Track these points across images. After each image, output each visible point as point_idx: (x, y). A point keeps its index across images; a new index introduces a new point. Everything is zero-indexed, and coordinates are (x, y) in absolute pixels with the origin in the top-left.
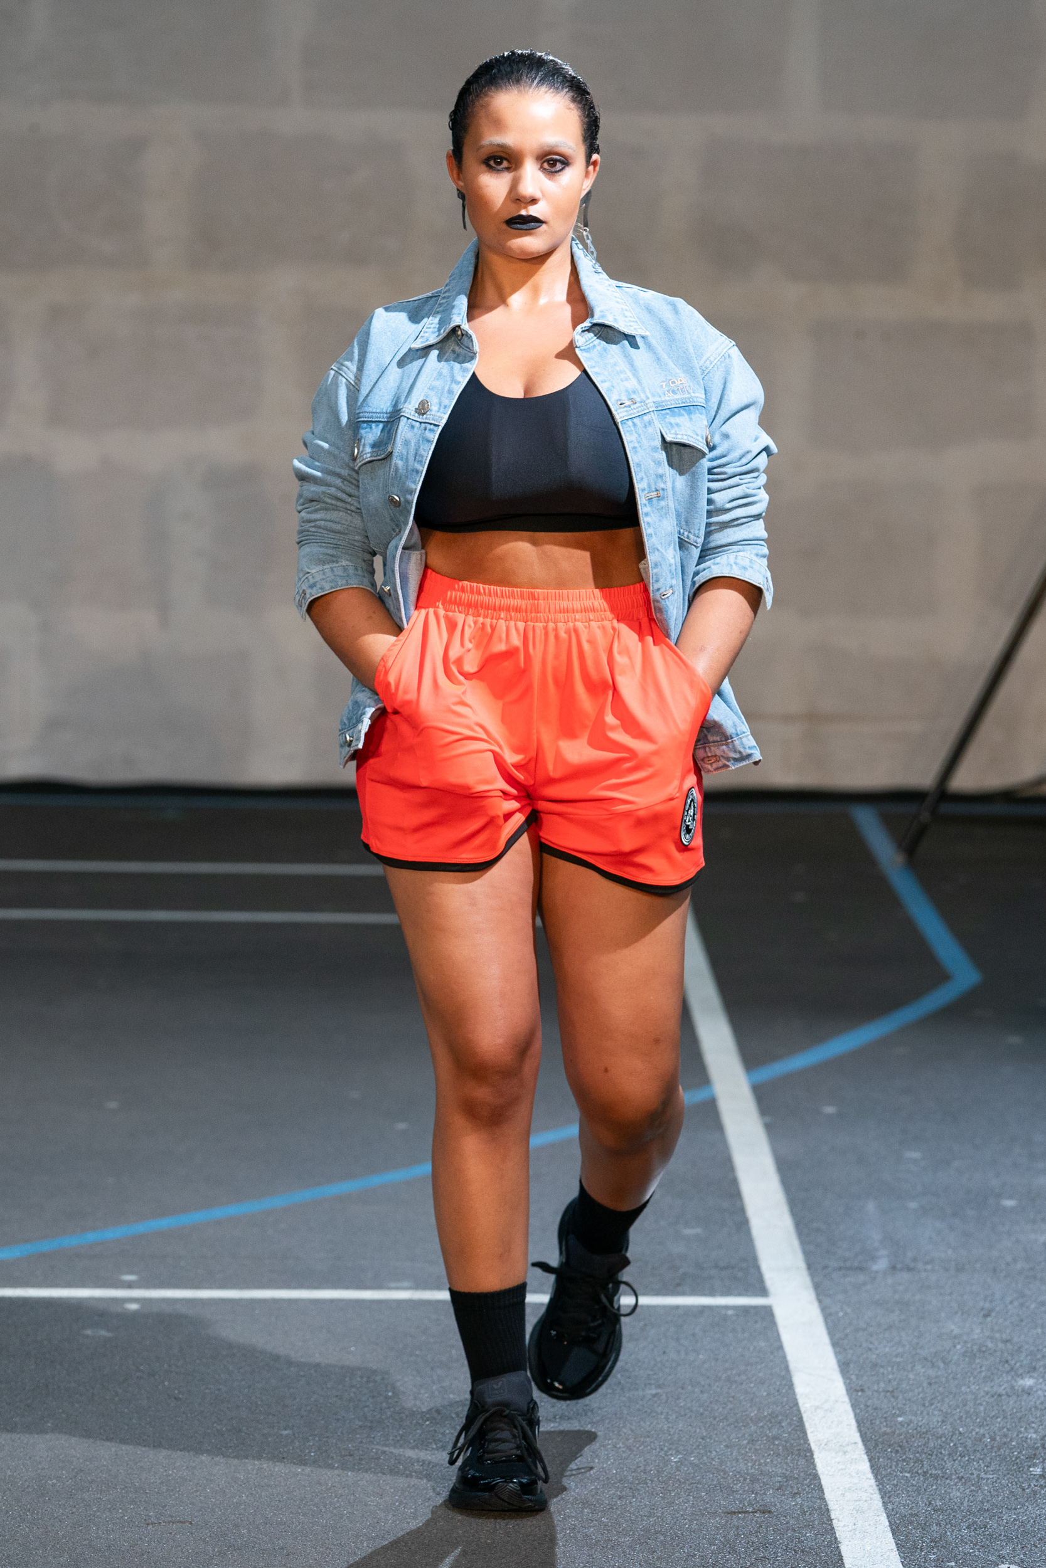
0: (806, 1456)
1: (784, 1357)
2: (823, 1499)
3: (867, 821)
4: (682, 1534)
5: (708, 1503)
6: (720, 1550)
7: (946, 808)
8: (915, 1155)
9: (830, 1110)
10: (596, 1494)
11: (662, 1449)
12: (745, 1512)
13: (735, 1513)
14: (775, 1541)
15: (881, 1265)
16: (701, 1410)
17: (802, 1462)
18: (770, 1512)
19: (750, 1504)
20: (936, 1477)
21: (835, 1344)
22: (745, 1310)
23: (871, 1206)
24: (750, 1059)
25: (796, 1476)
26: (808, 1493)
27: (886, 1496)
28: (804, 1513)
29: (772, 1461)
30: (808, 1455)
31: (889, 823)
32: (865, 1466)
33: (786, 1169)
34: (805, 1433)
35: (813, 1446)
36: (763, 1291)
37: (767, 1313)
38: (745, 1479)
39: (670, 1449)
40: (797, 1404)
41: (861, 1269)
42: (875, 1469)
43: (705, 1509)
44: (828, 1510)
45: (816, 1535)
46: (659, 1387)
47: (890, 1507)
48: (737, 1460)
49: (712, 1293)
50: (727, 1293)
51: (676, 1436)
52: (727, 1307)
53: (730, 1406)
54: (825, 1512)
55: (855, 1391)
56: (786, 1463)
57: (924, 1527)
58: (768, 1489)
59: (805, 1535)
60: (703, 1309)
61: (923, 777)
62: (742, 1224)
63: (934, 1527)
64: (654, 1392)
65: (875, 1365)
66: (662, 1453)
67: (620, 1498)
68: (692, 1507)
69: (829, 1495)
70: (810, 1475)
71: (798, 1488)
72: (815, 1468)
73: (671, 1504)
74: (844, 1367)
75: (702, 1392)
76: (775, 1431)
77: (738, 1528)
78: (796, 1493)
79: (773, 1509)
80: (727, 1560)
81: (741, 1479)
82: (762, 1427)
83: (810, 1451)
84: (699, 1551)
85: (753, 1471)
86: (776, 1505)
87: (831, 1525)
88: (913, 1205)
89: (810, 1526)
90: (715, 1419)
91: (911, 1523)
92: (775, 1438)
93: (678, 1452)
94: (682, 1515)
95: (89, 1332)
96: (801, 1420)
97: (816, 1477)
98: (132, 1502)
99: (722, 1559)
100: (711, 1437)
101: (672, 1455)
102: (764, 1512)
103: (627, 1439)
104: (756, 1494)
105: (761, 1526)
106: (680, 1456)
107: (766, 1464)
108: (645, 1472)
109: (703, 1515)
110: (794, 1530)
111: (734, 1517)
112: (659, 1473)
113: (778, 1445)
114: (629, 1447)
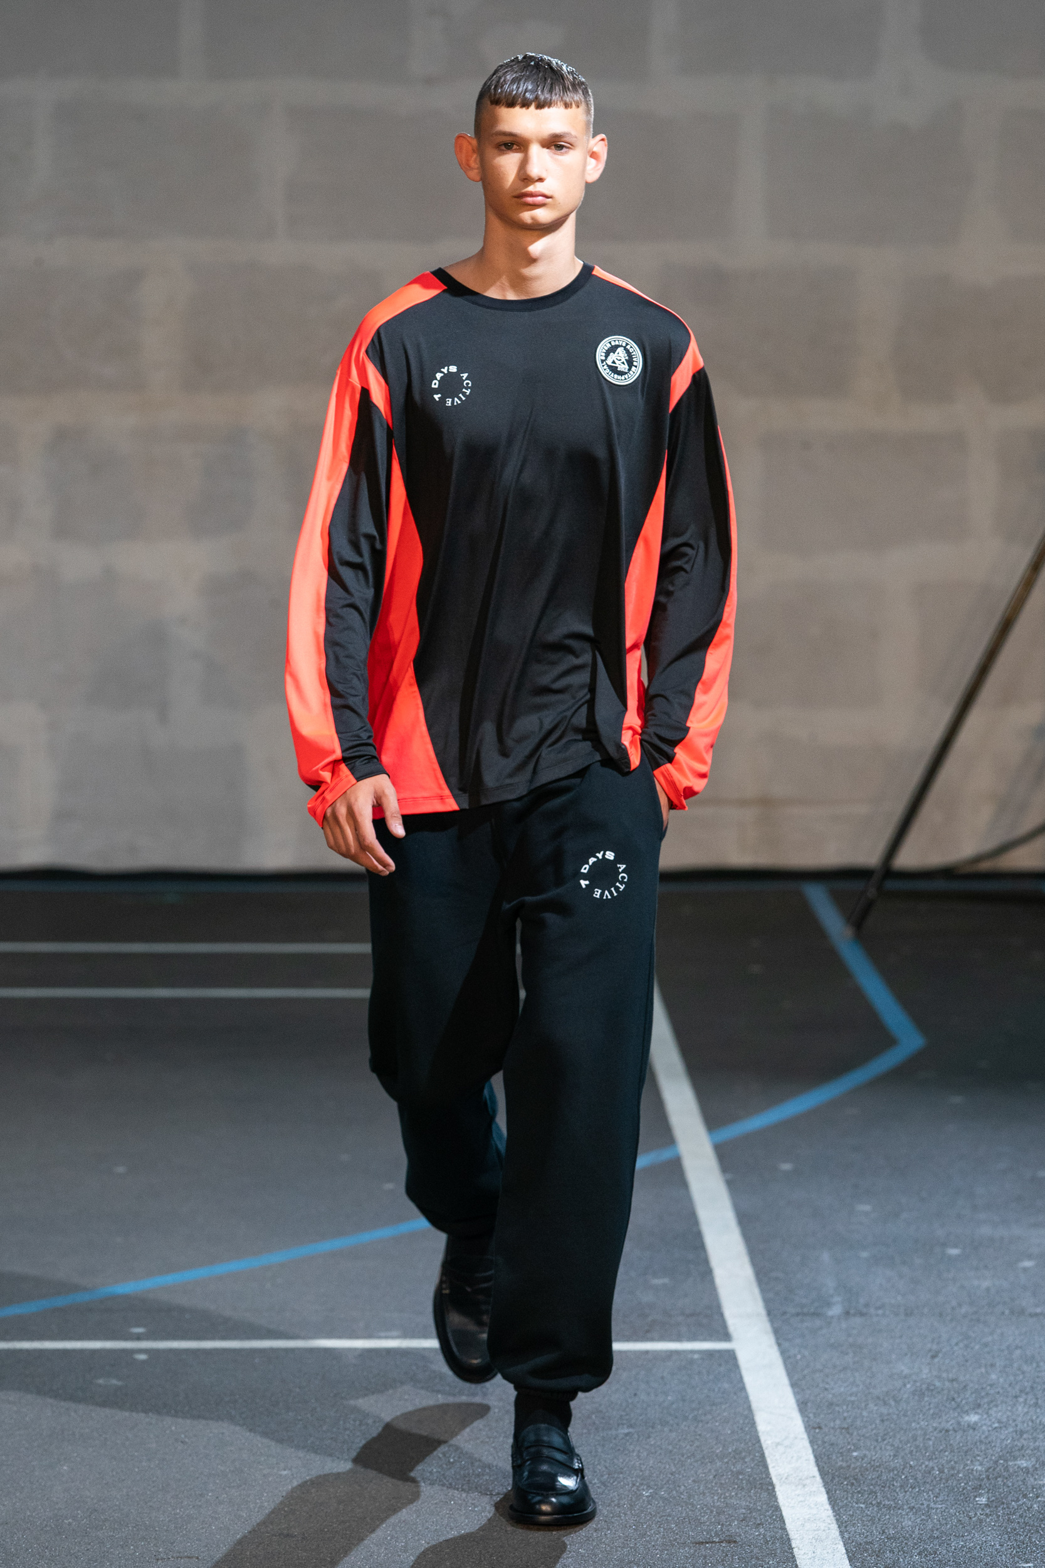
0: (768, 1489)
1: (747, 1397)
2: (784, 1529)
3: (818, 897)
4: (654, 1563)
5: (677, 1534)
7: (891, 885)
8: (867, 1208)
9: (786, 1167)
11: (634, 1485)
12: (712, 1542)
13: (702, 1543)
15: (836, 1310)
16: (670, 1448)
17: (764, 1495)
18: (735, 1542)
19: (717, 1535)
20: (889, 1508)
21: (794, 1385)
22: (710, 1354)
23: (826, 1257)
24: (712, 1120)
25: (759, 1508)
26: (770, 1524)
27: (843, 1526)
28: (767, 1542)
29: (736, 1494)
30: (768, 1487)
31: (838, 899)
32: (823, 1498)
33: (745, 1220)
34: (766, 1467)
35: (775, 1480)
36: (726, 1336)
37: (730, 1358)
38: (712, 1512)
39: (642, 1484)
40: (759, 1441)
41: (816, 1314)
42: (833, 1500)
43: (675, 1540)
44: (789, 1540)
45: (778, 1562)
46: (631, 1426)
47: (846, 1536)
48: (704, 1494)
49: (679, 1338)
50: (693, 1338)
51: (647, 1473)
52: (693, 1352)
53: (697, 1443)
54: (786, 1541)
55: (813, 1429)
56: (750, 1496)
57: (879, 1554)
58: (733, 1521)
59: (768, 1563)
60: (671, 1354)
61: (869, 855)
62: (707, 1273)
63: (888, 1554)
64: (626, 1431)
65: (831, 1404)
66: (634, 1488)
68: (663, 1537)
69: (789, 1526)
70: (772, 1507)
71: (761, 1520)
72: (776, 1499)
73: (644, 1535)
74: (803, 1406)
75: (671, 1431)
76: (739, 1467)
77: (705, 1557)
78: (759, 1524)
79: (738, 1539)
81: (708, 1511)
82: (727, 1463)
83: (772, 1484)
85: (719, 1503)
86: (741, 1535)
87: (792, 1553)
88: (864, 1254)
89: (773, 1554)
90: (683, 1455)
91: (866, 1550)
92: (739, 1473)
93: (649, 1487)
94: (654, 1546)
95: (101, 1381)
96: (763, 1456)
97: (778, 1509)
98: (143, 1538)
100: (679, 1473)
101: (643, 1490)
102: (729, 1542)
103: (602, 1476)
104: (722, 1525)
105: (727, 1555)
106: (651, 1491)
107: (731, 1497)
108: (618, 1505)
109: (673, 1545)
110: (757, 1559)
111: (702, 1546)
112: (632, 1506)
113: (742, 1479)
114: (603, 1484)
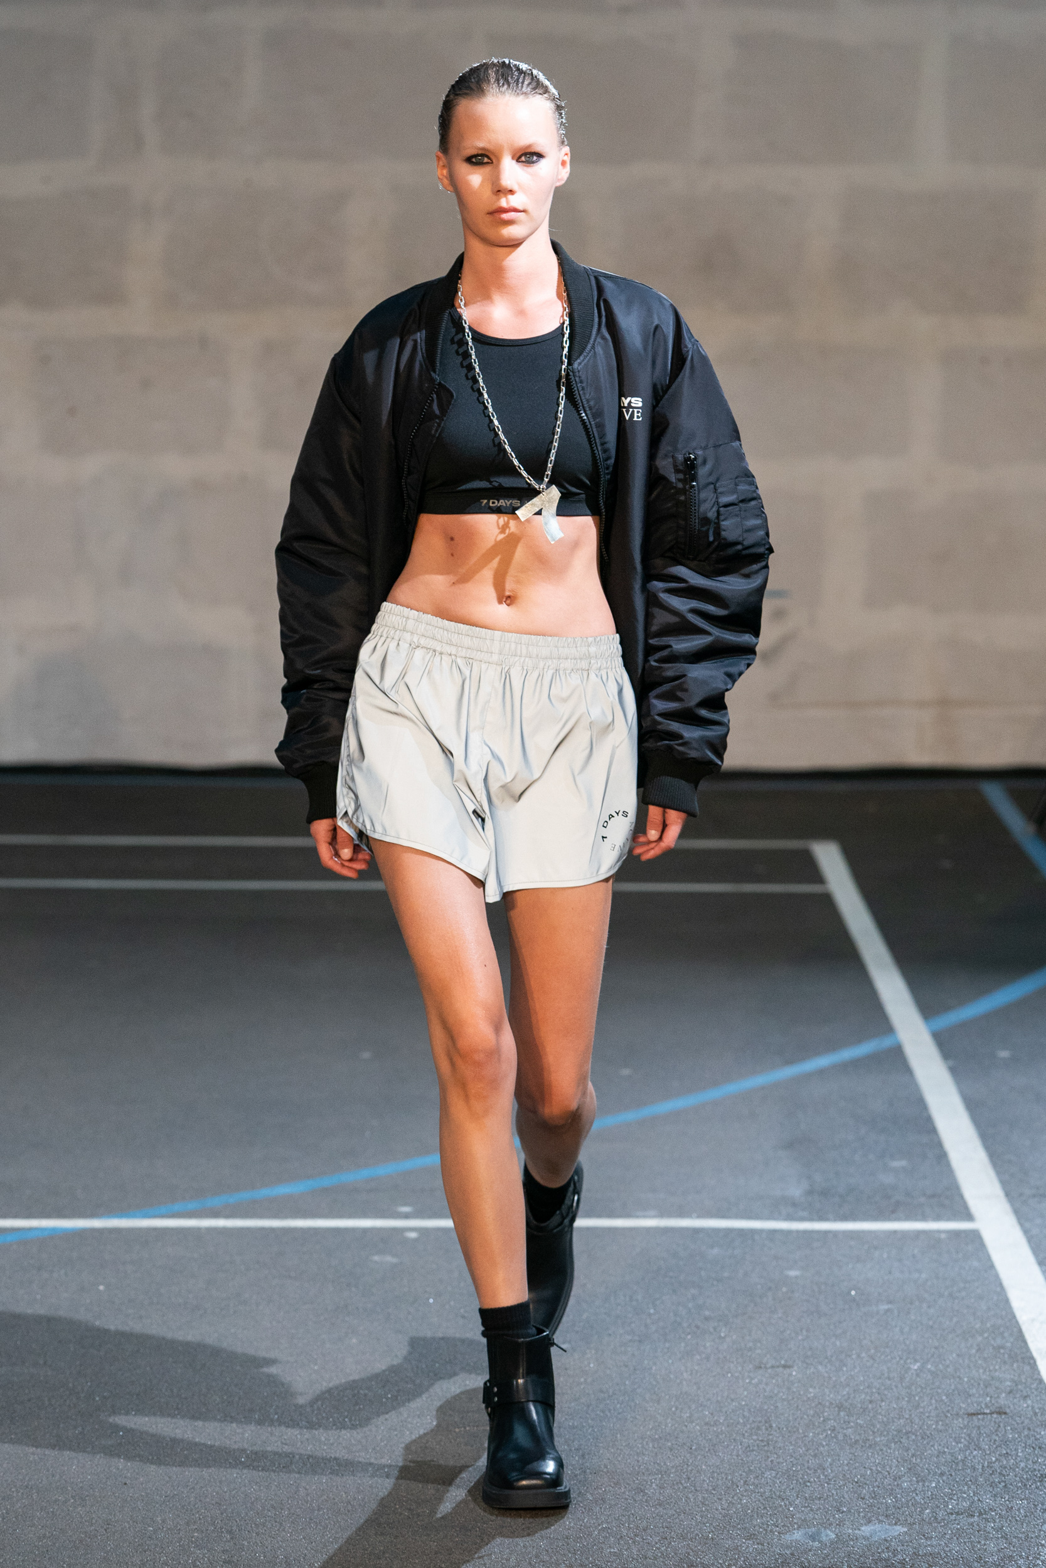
0: (1029, 1364)
1: (997, 1275)
3: (996, 795)
4: (931, 1434)
5: (949, 1405)
6: (967, 1447)
9: (1004, 1054)
10: (849, 1398)
11: (901, 1358)
12: (984, 1414)
13: (974, 1414)
14: (1014, 1439)
16: (931, 1323)
17: (1028, 1368)
18: (1005, 1413)
19: (987, 1406)
21: (1040, 1263)
22: (956, 1234)
24: (926, 1009)
25: (1025, 1379)
26: (1036, 1396)
28: (1037, 1411)
29: (1000, 1368)
30: (1031, 1362)
31: (1017, 797)
33: (974, 1107)
34: (1025, 1342)
35: (1036, 1352)
36: (969, 1217)
37: (977, 1238)
38: (979, 1384)
39: (908, 1358)
40: (1014, 1316)
43: (948, 1411)
46: (890, 1302)
48: (969, 1367)
49: (924, 1218)
50: (937, 1218)
51: (912, 1347)
52: (939, 1231)
53: (955, 1320)
56: (1014, 1370)
58: (1001, 1393)
59: (1040, 1434)
60: (918, 1234)
61: (1042, 755)
62: (942, 1157)
64: (886, 1307)
66: (902, 1362)
67: (871, 1402)
68: (936, 1408)
70: (1036, 1379)
71: (1027, 1392)
72: (1039, 1373)
73: (917, 1407)
75: (929, 1307)
76: (999, 1341)
77: (979, 1428)
78: (1026, 1397)
79: (1008, 1411)
80: (974, 1457)
81: (975, 1384)
82: (987, 1338)
83: (1033, 1358)
84: (948, 1448)
85: (985, 1377)
86: (1009, 1407)
89: (1043, 1425)
90: (944, 1330)
92: (1000, 1347)
93: (916, 1361)
94: (928, 1417)
95: (377, 1258)
96: (1020, 1331)
99: (969, 1455)
100: (943, 1347)
101: (911, 1363)
102: (1000, 1413)
103: (869, 1350)
104: (991, 1397)
105: (999, 1426)
106: (918, 1364)
107: (996, 1370)
108: (889, 1378)
109: (946, 1417)
110: (1029, 1429)
111: (974, 1418)
112: (902, 1379)
113: (1004, 1354)
114: (872, 1357)
